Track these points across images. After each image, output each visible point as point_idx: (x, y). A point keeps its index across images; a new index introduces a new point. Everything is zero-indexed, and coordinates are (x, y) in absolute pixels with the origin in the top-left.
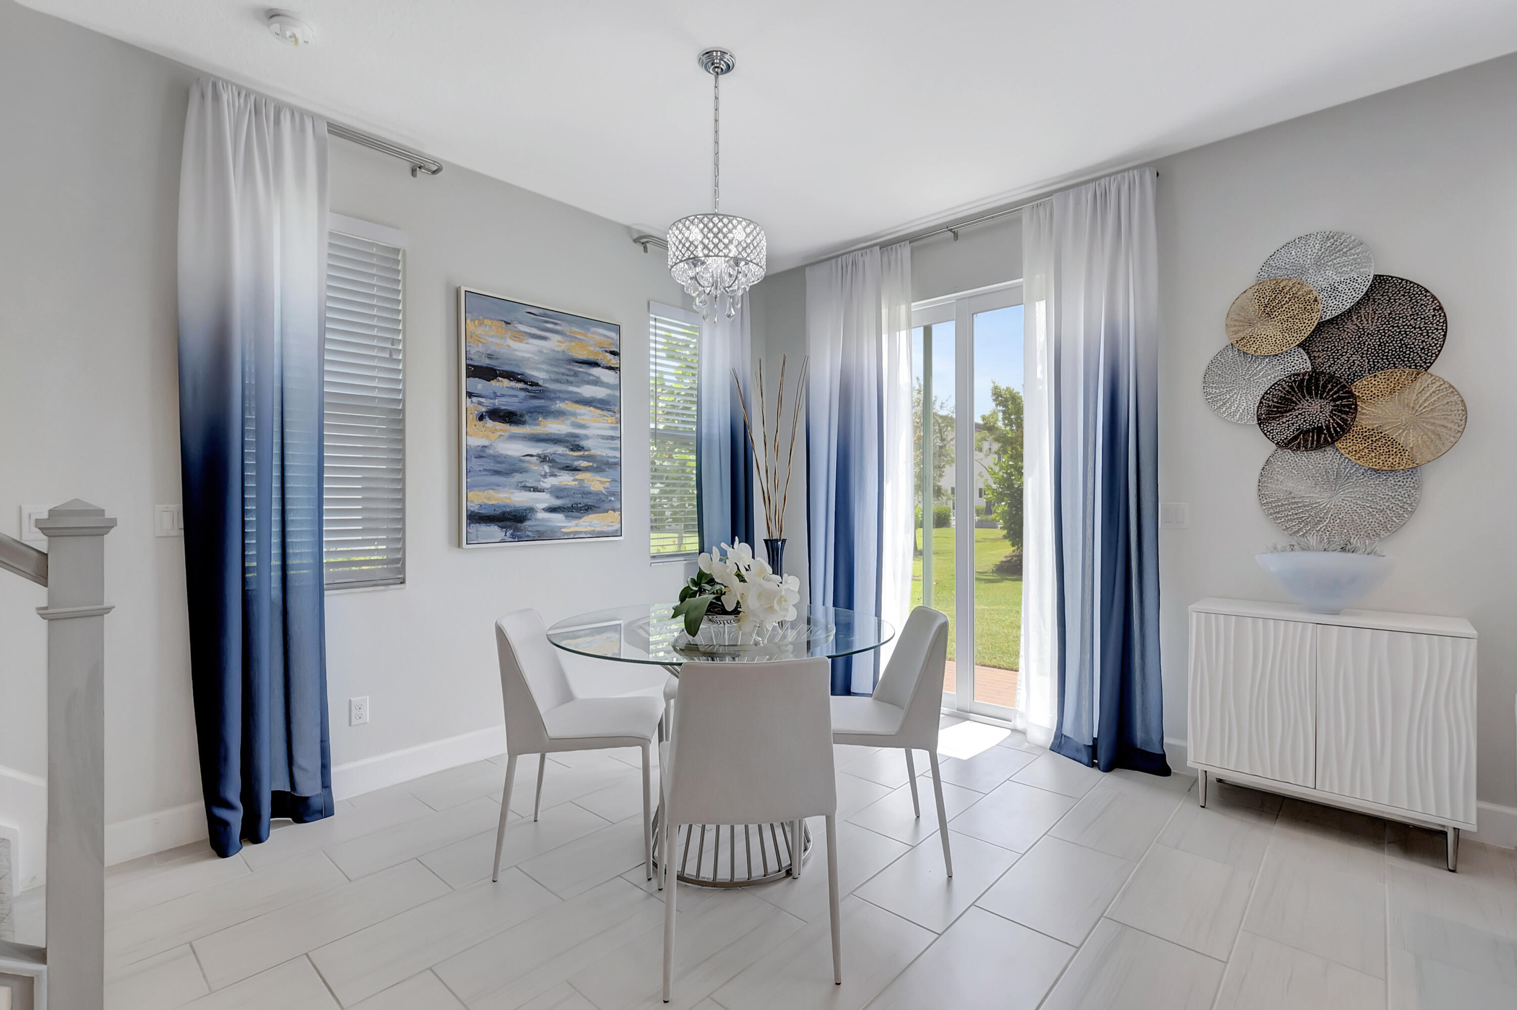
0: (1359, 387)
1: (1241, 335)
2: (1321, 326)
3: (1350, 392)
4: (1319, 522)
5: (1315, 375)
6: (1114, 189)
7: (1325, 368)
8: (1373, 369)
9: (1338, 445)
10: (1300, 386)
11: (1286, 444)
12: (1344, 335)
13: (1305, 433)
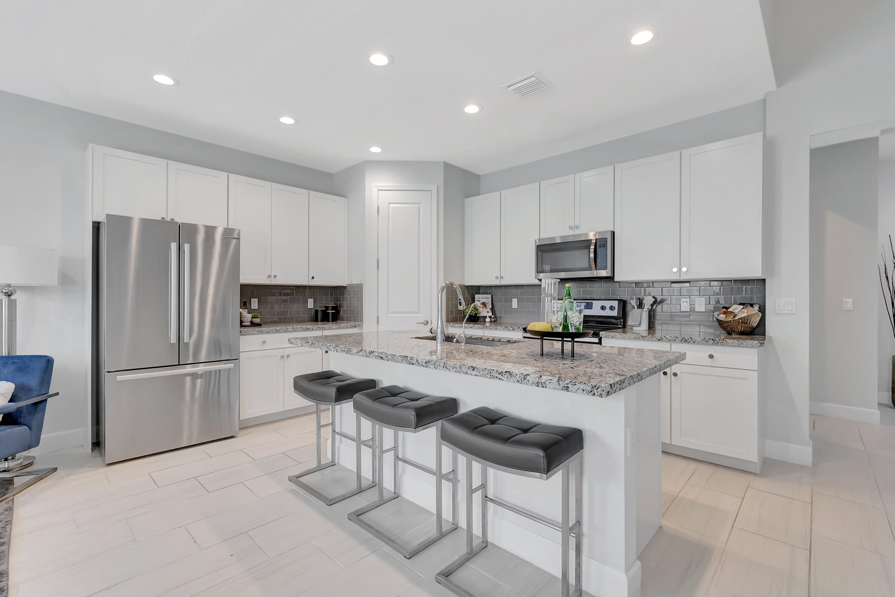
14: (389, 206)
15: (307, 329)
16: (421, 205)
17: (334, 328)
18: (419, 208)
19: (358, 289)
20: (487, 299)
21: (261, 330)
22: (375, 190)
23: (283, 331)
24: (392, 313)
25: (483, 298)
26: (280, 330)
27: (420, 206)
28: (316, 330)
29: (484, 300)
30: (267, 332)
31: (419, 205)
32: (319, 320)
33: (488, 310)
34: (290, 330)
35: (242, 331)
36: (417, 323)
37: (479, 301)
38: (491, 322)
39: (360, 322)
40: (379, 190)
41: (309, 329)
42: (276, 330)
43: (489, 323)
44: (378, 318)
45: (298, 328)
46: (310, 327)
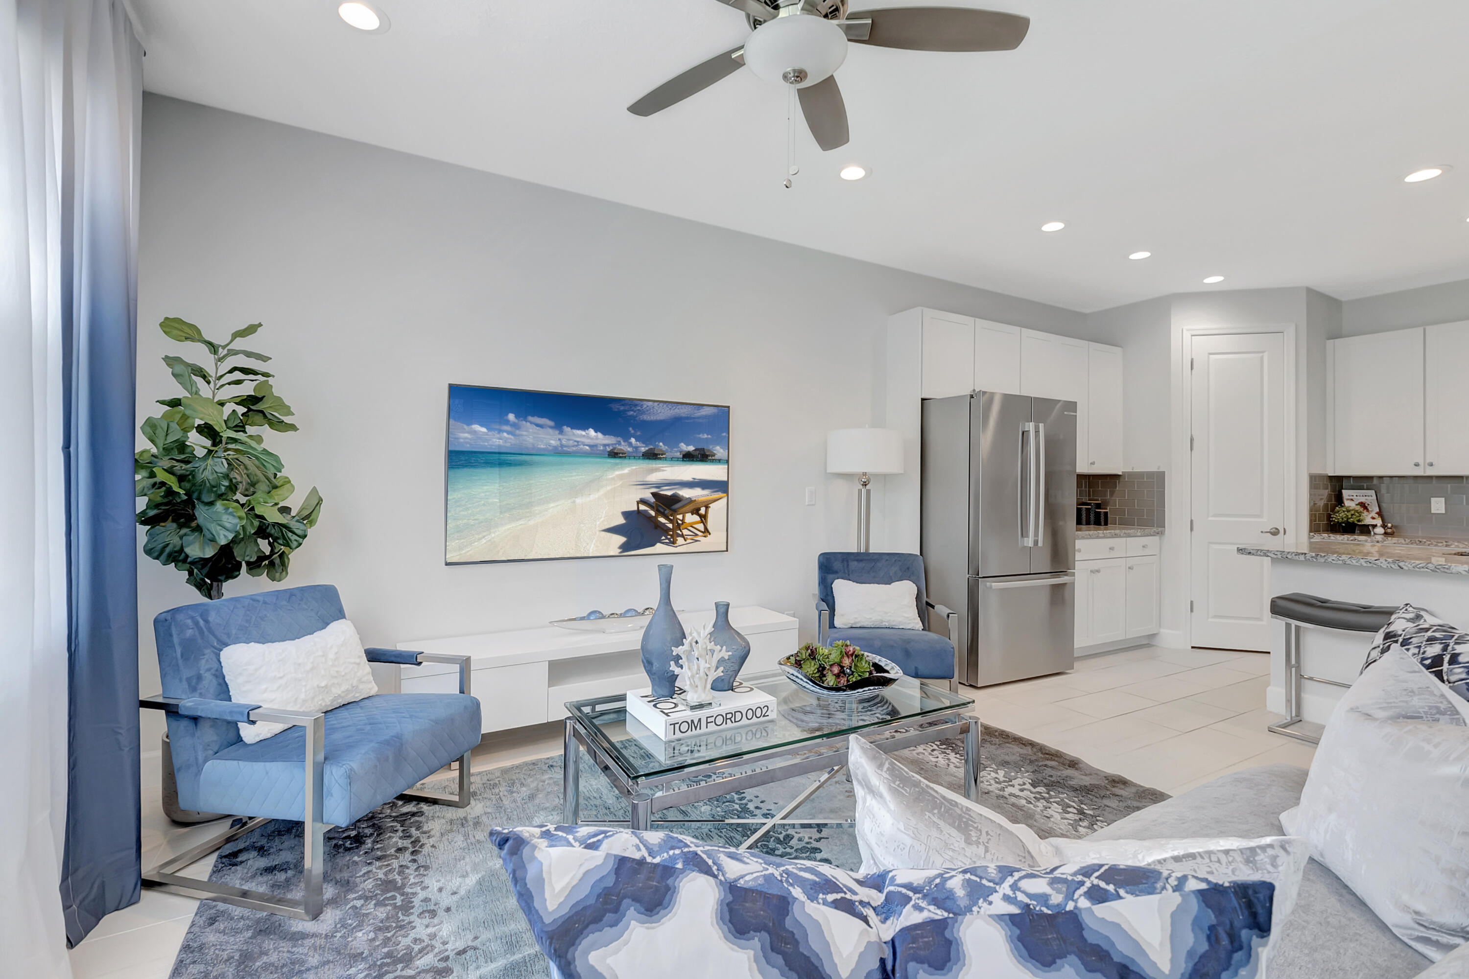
14: (1208, 357)
16: (1266, 355)
18: (1262, 359)
19: (1157, 480)
20: (1367, 498)
22: (1187, 336)
24: (1214, 516)
25: (1360, 496)
27: (1263, 356)
29: (1363, 500)
31: (1261, 354)
32: (1092, 522)
33: (1373, 514)
36: (1262, 532)
37: (1352, 500)
38: (1386, 534)
39: (1158, 526)
40: (1192, 336)
43: (1382, 536)
44: (1192, 521)
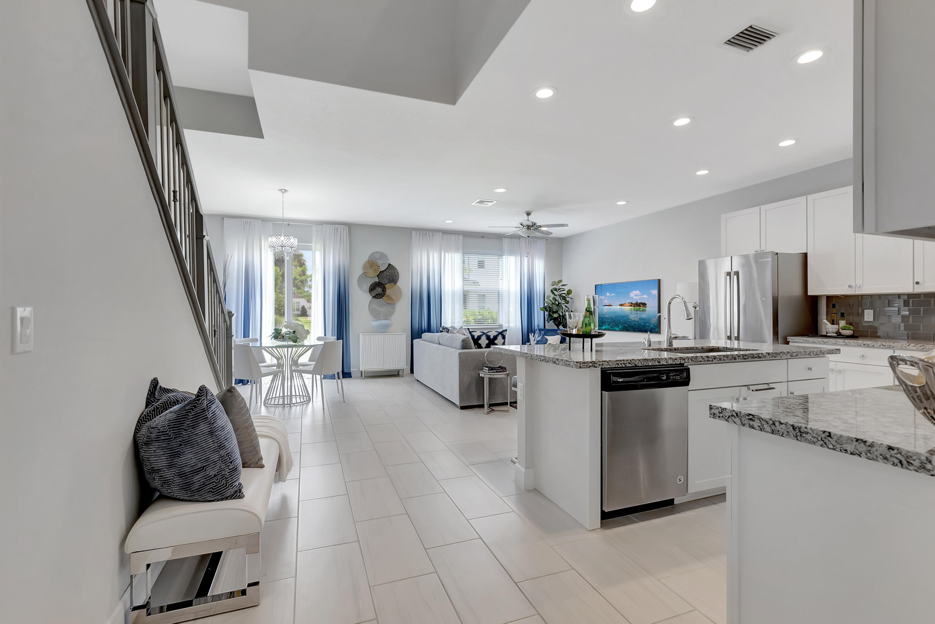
0: (386, 286)
1: (366, 271)
2: (380, 272)
3: (385, 287)
4: (380, 314)
5: (379, 282)
6: (340, 229)
7: (380, 281)
8: (389, 283)
9: (383, 298)
10: (377, 285)
11: (374, 297)
12: (384, 275)
13: (378, 295)
15: (864, 345)
17: (911, 348)
21: (807, 340)
23: (831, 343)
26: (828, 342)
28: (879, 348)
30: (813, 342)
34: (840, 343)
35: (789, 338)
41: (868, 345)
42: (824, 342)
45: (851, 343)
46: (868, 344)
